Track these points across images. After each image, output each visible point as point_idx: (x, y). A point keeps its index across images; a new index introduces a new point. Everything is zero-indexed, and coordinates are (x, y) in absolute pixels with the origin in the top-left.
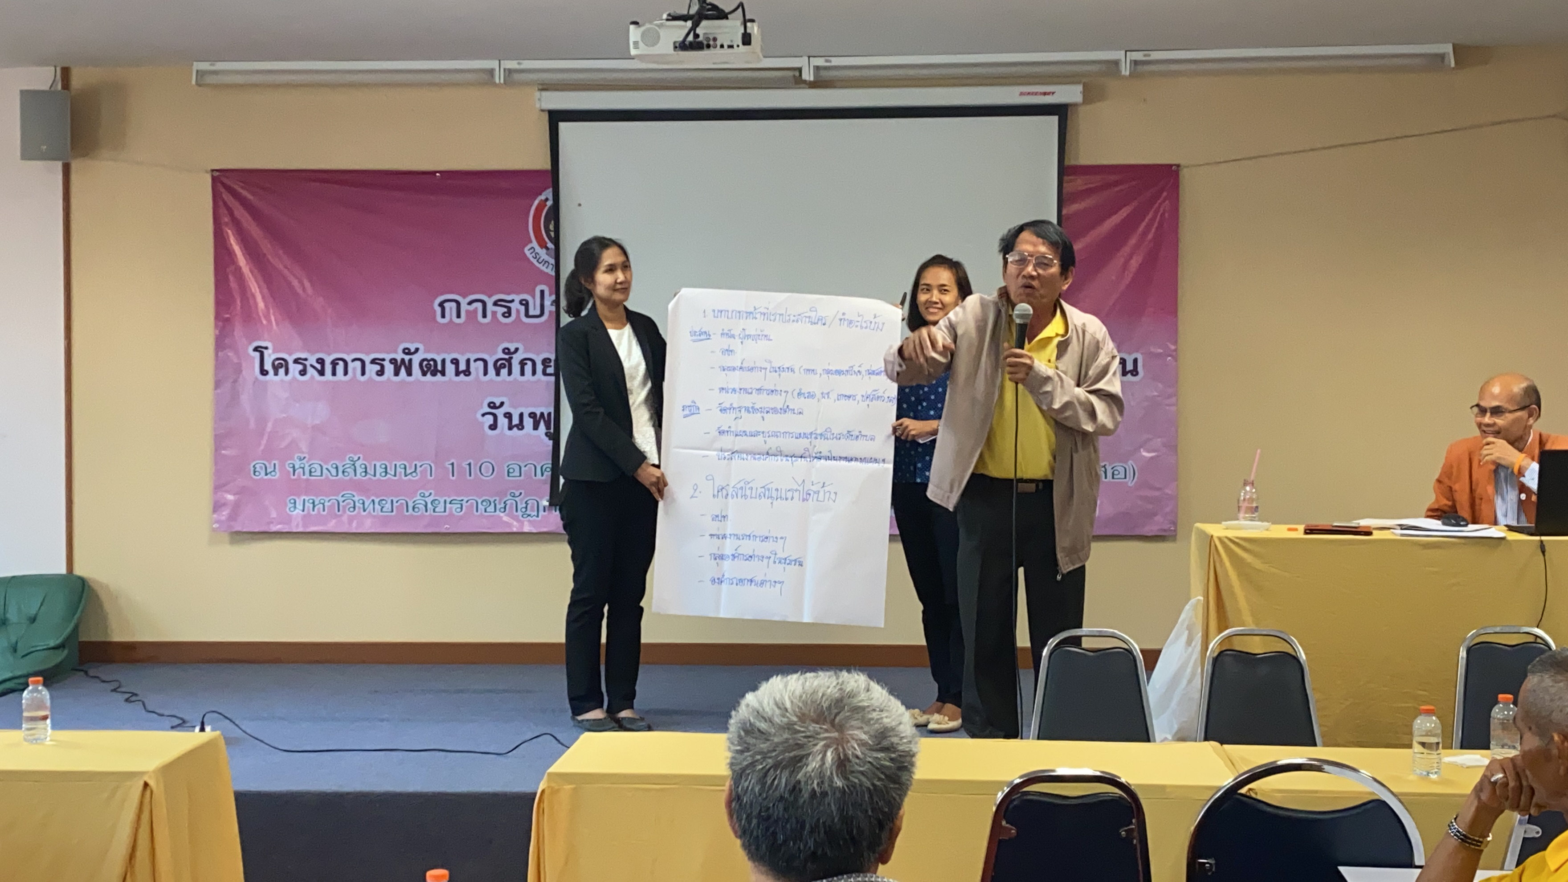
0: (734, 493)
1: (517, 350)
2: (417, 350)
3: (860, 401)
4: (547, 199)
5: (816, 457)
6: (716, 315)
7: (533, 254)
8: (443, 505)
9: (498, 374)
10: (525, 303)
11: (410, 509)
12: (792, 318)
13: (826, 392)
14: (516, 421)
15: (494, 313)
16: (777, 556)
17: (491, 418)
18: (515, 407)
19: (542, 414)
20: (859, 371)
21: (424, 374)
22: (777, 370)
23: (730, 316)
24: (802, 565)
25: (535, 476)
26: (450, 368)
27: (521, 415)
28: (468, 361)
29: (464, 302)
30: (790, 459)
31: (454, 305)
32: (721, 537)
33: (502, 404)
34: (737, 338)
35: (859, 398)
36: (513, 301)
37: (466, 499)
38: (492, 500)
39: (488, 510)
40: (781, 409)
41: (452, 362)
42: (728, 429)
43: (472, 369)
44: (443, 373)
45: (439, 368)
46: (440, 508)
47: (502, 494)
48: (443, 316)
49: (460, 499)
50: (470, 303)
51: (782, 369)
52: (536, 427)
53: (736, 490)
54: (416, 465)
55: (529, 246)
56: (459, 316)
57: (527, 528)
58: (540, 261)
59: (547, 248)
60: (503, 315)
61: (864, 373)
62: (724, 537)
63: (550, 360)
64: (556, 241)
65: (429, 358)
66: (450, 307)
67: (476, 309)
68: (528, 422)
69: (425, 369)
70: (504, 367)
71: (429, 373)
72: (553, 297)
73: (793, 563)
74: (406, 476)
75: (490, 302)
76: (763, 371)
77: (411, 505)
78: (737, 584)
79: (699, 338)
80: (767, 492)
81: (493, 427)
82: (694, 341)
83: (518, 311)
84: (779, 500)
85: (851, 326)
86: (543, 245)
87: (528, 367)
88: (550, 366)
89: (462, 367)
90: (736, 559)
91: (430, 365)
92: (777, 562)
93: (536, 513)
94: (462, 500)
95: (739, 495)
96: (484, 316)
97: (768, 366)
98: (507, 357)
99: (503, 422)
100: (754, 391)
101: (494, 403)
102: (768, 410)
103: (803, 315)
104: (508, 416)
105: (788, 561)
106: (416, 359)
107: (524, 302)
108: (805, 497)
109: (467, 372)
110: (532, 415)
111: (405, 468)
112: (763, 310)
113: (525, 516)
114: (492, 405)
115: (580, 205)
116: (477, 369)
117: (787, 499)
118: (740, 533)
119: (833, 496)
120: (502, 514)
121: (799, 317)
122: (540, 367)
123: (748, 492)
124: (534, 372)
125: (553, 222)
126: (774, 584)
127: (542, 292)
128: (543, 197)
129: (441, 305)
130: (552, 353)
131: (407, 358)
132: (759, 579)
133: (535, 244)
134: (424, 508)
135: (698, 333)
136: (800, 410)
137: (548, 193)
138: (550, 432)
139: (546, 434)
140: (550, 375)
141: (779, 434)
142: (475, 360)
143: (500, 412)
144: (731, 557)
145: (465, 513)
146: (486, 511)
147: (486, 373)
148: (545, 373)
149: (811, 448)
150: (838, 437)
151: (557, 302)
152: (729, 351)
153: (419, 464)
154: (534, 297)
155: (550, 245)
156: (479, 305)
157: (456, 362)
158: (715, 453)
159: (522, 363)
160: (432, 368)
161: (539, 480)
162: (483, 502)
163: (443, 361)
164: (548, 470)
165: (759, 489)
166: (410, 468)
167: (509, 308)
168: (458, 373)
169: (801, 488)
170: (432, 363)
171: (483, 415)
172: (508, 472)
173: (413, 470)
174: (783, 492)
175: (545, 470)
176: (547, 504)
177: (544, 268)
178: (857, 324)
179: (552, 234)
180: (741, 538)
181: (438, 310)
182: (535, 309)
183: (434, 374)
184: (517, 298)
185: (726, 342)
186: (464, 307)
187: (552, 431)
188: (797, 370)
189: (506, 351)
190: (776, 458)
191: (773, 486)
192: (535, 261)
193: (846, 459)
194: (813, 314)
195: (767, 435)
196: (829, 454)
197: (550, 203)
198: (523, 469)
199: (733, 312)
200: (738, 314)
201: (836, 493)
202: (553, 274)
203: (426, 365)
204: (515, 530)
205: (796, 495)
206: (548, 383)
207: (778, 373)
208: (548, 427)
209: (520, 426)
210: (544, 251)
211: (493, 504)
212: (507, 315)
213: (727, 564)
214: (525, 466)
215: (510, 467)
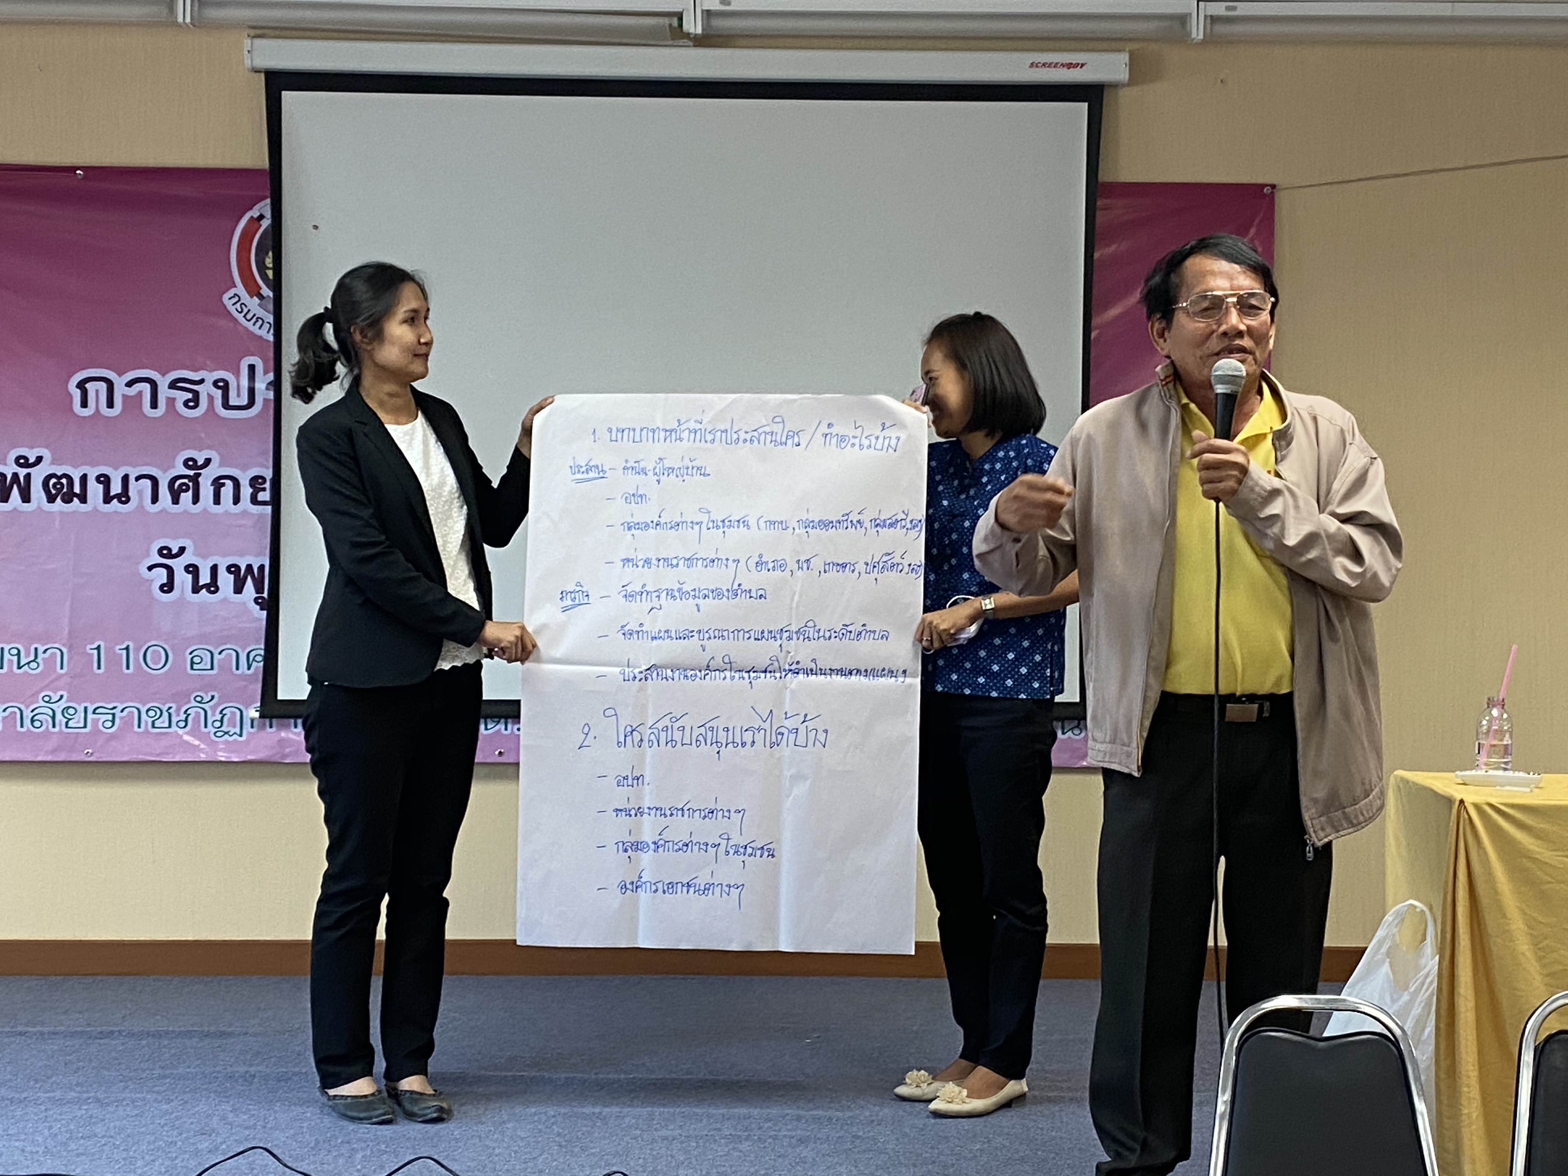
0: (653, 737)
1: (208, 461)
2: (39, 459)
3: (863, 574)
4: (261, 217)
5: (791, 670)
6: (614, 438)
7: (238, 305)
8: (83, 715)
9: (176, 501)
10: (223, 386)
11: (27, 722)
12: (743, 436)
13: (803, 558)
14: (205, 578)
15: (171, 401)
16: (731, 843)
17: (164, 572)
18: (204, 557)
19: (249, 567)
20: (859, 522)
21: (51, 499)
22: (720, 524)
23: (637, 439)
24: (773, 856)
25: (237, 669)
26: (95, 490)
27: (214, 569)
28: (125, 479)
29: (119, 383)
30: (746, 675)
31: (103, 386)
32: (633, 812)
33: (182, 550)
34: (651, 474)
35: (861, 567)
36: (202, 381)
37: (120, 707)
38: (165, 709)
39: (157, 724)
40: (728, 590)
41: (98, 479)
42: (639, 629)
43: (132, 493)
44: (83, 499)
45: (77, 489)
46: (77, 721)
47: (181, 697)
48: (84, 404)
49: (111, 706)
50: (130, 384)
51: (727, 523)
52: (239, 588)
53: (656, 731)
54: (36, 649)
55: (231, 293)
56: (110, 404)
57: (222, 757)
58: (249, 317)
59: (261, 297)
60: (186, 404)
61: (867, 524)
62: (639, 811)
63: (264, 480)
64: (276, 285)
65: (59, 474)
66: (96, 389)
67: (140, 393)
68: (226, 580)
69: (54, 492)
70: (187, 491)
71: (59, 499)
72: (271, 376)
73: (759, 853)
74: (19, 668)
75: (163, 383)
76: (697, 527)
77: (28, 715)
78: (664, 892)
79: (585, 476)
80: (709, 734)
81: (168, 587)
82: (580, 481)
83: (211, 398)
84: (730, 745)
85: (843, 445)
86: (254, 291)
87: (228, 490)
88: (264, 489)
89: (116, 488)
90: (661, 850)
91: (62, 484)
92: (732, 852)
93: (238, 730)
94: (115, 708)
95: (663, 741)
96: (154, 405)
97: (705, 518)
98: (191, 473)
99: (183, 580)
100: (681, 562)
101: (170, 550)
102: (706, 592)
103: (760, 431)
104: (193, 570)
105: (749, 851)
106: (38, 475)
107: (221, 384)
108: (774, 740)
109: (124, 497)
110: (233, 569)
111: (19, 654)
112: (692, 425)
113: (219, 734)
114: (165, 552)
115: (316, 227)
116: (140, 493)
117: (744, 744)
118: (666, 805)
119: (822, 737)
120: (180, 732)
121: (755, 434)
122: (246, 491)
123: (677, 736)
124: (236, 500)
125: (270, 254)
126: (727, 889)
127: (252, 368)
128: (255, 213)
129: (81, 385)
130: (268, 468)
131: (22, 472)
132: (701, 882)
133: (240, 289)
134: (50, 720)
135: (584, 469)
136: (761, 592)
137: (264, 207)
138: (263, 598)
139: (256, 600)
140: (264, 503)
141: (725, 634)
142: (138, 479)
143: (178, 564)
144: (652, 846)
145: (119, 728)
146: (153, 726)
147: (155, 499)
148: (254, 501)
149: (781, 656)
150: (827, 635)
151: (276, 385)
152: (638, 497)
153: (41, 649)
154: (237, 374)
155: (266, 292)
156: (146, 387)
157: (104, 480)
158: (618, 670)
159: (218, 483)
160: (65, 490)
161: (243, 677)
162: (148, 711)
163: (84, 479)
164: (259, 658)
165: (695, 728)
166: (28, 655)
167: (196, 394)
168: (107, 499)
169: (767, 725)
170: (64, 481)
171: (150, 568)
172: (192, 663)
173: (32, 658)
174: (738, 732)
175: (254, 659)
176: (257, 715)
177: (255, 329)
178: (852, 441)
179: (270, 273)
180: (668, 813)
181: (77, 394)
182: (239, 395)
183: (67, 500)
184: (211, 377)
185: (632, 482)
186: (120, 390)
187: (265, 595)
188: (752, 522)
189: (189, 463)
190: (722, 675)
191: (720, 724)
192: (240, 317)
193: (841, 672)
194: (778, 428)
195: (707, 636)
196: (813, 666)
197: (266, 223)
198: (217, 657)
199: (642, 430)
200: (651, 434)
201: (826, 731)
202: (271, 338)
203: (54, 485)
204: (203, 757)
205: (759, 737)
206: (261, 516)
207: (721, 530)
208: (259, 589)
209: (213, 587)
210: (256, 300)
211: (166, 714)
212: (191, 404)
213: (646, 858)
214: (220, 653)
215: (195, 653)
